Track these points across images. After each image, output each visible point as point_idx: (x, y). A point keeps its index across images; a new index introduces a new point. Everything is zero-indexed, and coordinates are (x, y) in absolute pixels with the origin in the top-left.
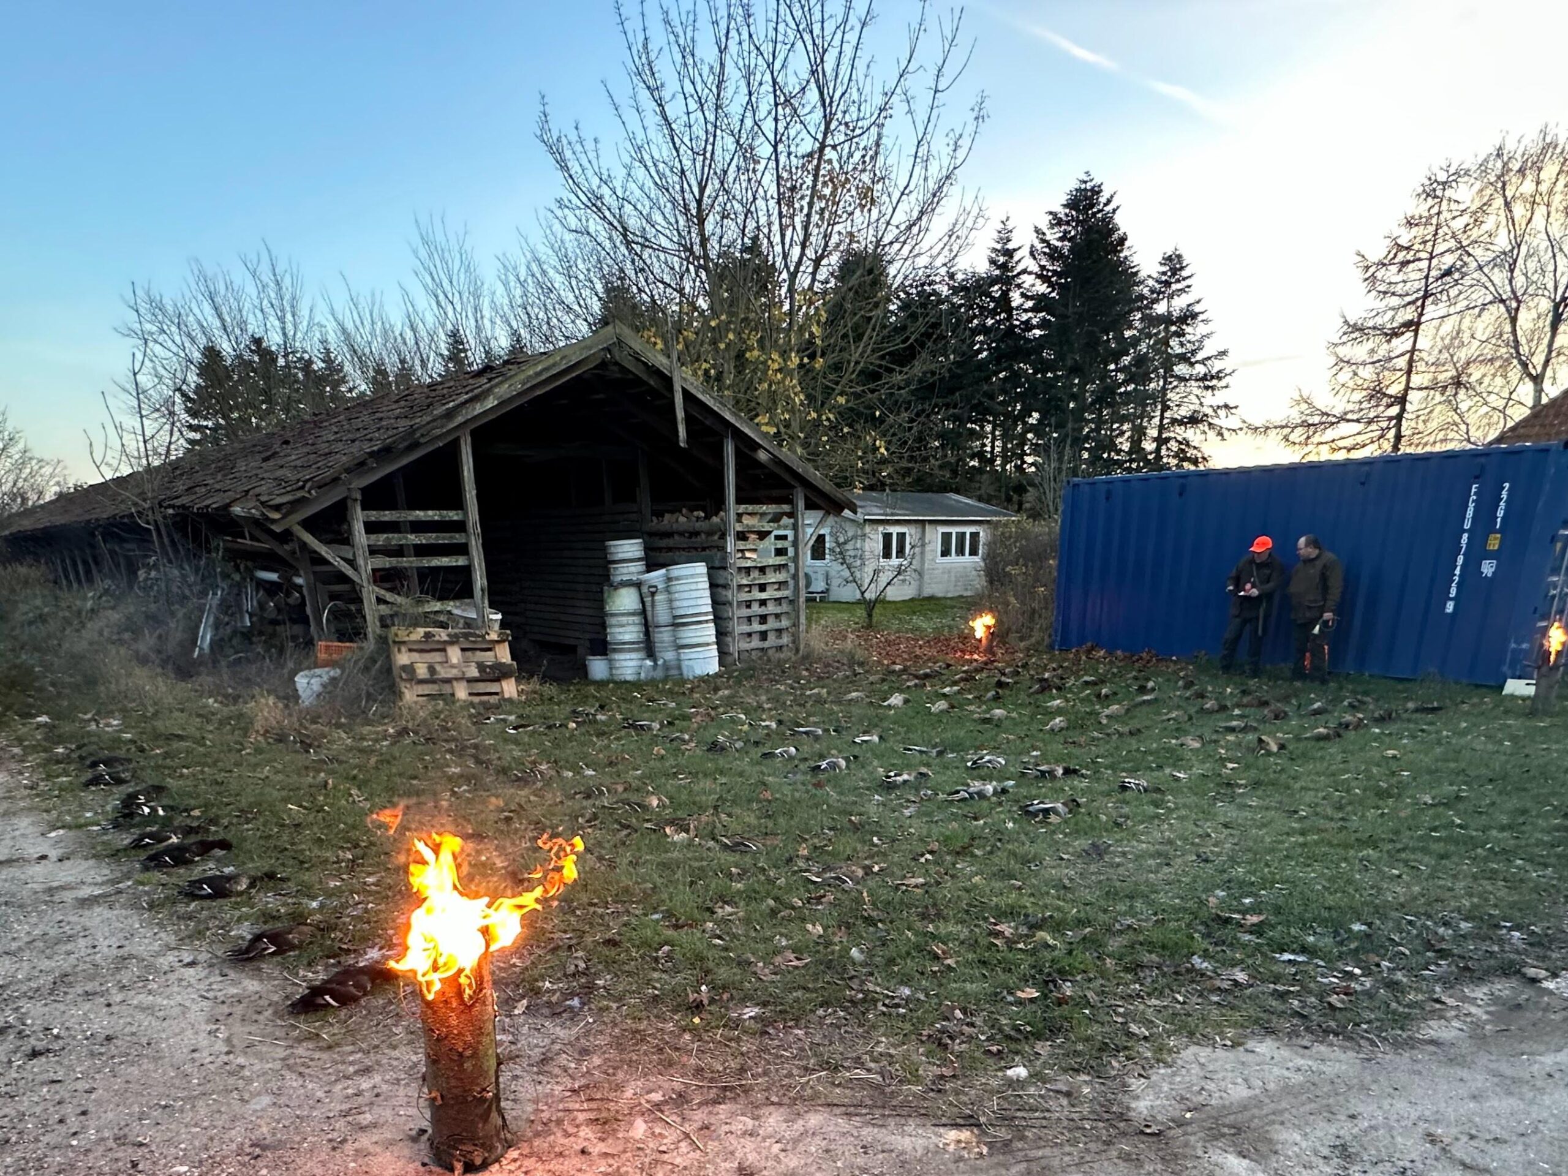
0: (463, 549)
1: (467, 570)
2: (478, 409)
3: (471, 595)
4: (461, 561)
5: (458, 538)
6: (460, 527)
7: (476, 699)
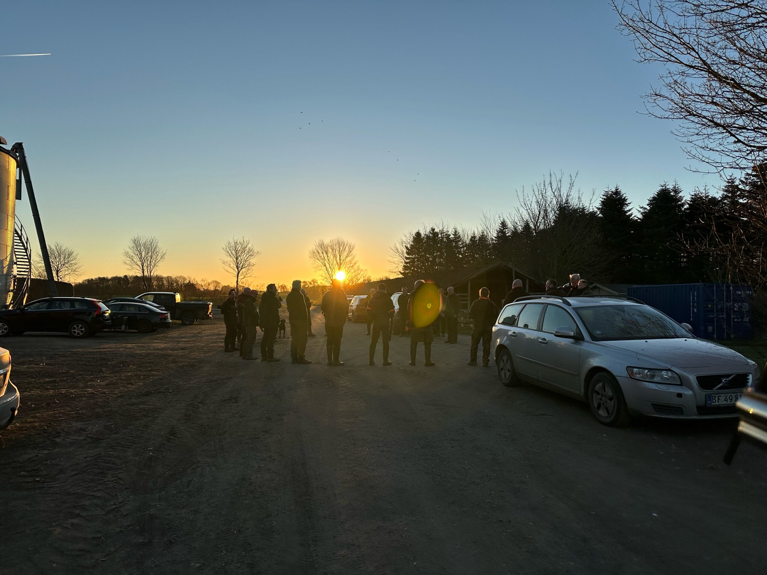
0: (467, 300)
1: (467, 304)
2: (472, 277)
3: (467, 309)
4: (466, 302)
5: (467, 298)
6: (467, 296)
7: (465, 327)
